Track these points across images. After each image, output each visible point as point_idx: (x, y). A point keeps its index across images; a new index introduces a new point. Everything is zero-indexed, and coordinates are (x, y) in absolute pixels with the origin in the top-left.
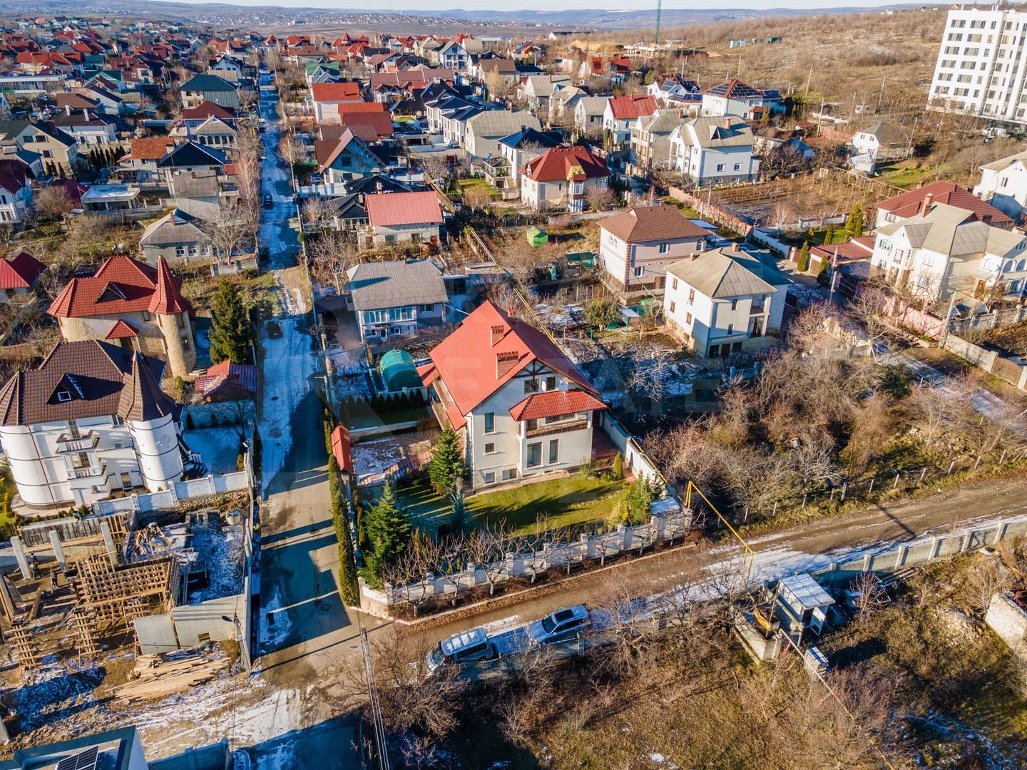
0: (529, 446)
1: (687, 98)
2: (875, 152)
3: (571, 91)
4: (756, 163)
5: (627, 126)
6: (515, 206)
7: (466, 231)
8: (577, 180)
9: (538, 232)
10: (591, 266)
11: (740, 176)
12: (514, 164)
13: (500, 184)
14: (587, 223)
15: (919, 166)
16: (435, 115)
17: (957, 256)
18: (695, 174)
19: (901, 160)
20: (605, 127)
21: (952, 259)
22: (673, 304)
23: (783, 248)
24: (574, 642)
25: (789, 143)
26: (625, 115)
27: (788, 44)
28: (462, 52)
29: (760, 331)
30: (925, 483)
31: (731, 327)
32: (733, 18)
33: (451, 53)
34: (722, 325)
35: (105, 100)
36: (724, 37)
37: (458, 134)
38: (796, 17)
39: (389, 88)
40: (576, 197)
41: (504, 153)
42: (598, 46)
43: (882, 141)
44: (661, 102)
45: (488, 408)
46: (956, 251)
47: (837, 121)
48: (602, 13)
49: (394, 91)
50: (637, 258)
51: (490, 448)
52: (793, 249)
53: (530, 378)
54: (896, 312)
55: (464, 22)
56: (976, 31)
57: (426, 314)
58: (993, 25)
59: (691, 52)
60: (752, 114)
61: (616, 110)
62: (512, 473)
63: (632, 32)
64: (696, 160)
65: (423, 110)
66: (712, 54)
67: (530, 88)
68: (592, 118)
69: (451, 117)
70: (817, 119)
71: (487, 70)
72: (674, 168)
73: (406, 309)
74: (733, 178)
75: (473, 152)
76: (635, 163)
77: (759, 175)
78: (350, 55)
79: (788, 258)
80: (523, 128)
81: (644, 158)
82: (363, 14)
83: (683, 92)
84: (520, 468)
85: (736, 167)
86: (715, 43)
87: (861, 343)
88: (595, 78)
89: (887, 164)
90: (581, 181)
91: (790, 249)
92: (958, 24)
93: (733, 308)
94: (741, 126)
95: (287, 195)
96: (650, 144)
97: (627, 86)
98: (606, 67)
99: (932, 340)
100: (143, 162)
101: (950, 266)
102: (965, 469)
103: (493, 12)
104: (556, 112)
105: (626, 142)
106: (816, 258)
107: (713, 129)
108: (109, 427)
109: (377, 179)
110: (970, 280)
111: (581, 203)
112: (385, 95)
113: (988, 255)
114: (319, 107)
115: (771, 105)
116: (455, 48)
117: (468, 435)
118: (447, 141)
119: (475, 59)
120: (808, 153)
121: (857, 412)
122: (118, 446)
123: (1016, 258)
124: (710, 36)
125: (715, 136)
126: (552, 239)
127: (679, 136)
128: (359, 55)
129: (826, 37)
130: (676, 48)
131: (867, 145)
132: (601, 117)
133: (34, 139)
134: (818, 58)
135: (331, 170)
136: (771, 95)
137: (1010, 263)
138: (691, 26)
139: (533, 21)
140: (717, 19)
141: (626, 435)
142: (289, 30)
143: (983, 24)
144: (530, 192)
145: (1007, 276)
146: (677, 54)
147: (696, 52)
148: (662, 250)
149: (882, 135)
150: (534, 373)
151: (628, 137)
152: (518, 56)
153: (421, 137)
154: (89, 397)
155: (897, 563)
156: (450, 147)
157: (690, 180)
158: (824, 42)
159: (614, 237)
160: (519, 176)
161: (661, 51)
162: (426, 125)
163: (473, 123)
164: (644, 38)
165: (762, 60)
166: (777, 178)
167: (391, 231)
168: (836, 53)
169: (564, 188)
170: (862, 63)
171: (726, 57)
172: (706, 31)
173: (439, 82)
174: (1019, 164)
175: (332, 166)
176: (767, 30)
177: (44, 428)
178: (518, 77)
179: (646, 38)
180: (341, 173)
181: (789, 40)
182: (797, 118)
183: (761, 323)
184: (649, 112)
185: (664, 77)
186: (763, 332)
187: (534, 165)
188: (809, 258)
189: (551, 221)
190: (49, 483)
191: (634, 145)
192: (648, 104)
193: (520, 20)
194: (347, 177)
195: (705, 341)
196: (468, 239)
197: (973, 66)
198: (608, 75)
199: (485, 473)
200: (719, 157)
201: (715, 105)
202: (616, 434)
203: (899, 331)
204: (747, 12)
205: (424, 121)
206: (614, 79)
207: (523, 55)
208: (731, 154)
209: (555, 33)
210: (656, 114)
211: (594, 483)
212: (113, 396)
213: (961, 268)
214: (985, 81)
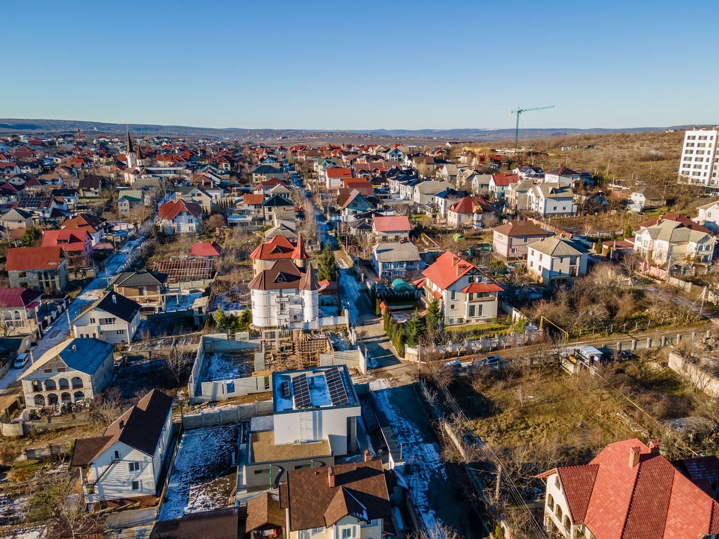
0: (470, 306)
1: (536, 176)
2: (644, 203)
3: (469, 172)
4: (575, 207)
5: (503, 189)
6: (444, 226)
7: (422, 235)
8: (478, 212)
9: (459, 236)
10: (488, 250)
11: (566, 213)
12: (442, 207)
13: (434, 216)
14: (484, 233)
15: (669, 210)
16: (394, 185)
17: (673, 242)
18: (542, 211)
19: (659, 207)
20: (490, 190)
21: (672, 244)
22: (532, 263)
23: (589, 243)
24: (496, 365)
25: (593, 197)
26: (501, 183)
27: (598, 149)
28: (400, 153)
29: (575, 274)
30: (650, 327)
31: (560, 271)
32: (565, 134)
33: (394, 153)
34: (556, 270)
35: (214, 178)
36: (557, 145)
37: (409, 193)
38: (605, 134)
39: (365, 172)
40: (477, 221)
41: (436, 201)
42: (480, 150)
43: (646, 197)
44: (521, 178)
45: (453, 288)
46: (673, 240)
47: (624, 188)
48: (477, 131)
49: (367, 173)
50: (513, 244)
51: (453, 307)
52: (594, 244)
53: (471, 276)
54: (645, 269)
55: (387, 137)
56: (702, 141)
57: (410, 266)
58: (712, 138)
59: (538, 153)
60: (574, 184)
61: (497, 181)
62: (461, 320)
63: (499, 142)
64: (542, 204)
65: (386, 181)
66: (550, 155)
67: (445, 171)
68: (482, 186)
69: (406, 184)
70: (611, 187)
71: (418, 163)
72: (529, 209)
73: (401, 263)
74: (563, 214)
75: (418, 202)
76: (507, 207)
77: (577, 212)
78: (332, 155)
79: (592, 248)
80: (448, 189)
81: (513, 205)
82: (324, 133)
83: (533, 173)
84: (465, 318)
85: (564, 208)
86: (552, 148)
87: (626, 279)
88: (481, 166)
89: (650, 209)
90: (480, 213)
91: (592, 244)
92: (691, 138)
93: (561, 262)
94: (566, 187)
95: (323, 221)
96: (516, 198)
97: (500, 170)
98: (488, 160)
99: (662, 280)
100: (248, 205)
101: (671, 248)
102: (670, 324)
103: (404, 131)
104: (461, 183)
105: (502, 198)
106: (605, 247)
107: (550, 189)
108: (294, 294)
109: (372, 212)
110: (682, 254)
111: (480, 224)
112: (362, 175)
113: (691, 243)
114: (330, 180)
115: (585, 180)
116: (396, 151)
117: (443, 302)
118: (402, 197)
119: (410, 157)
120: (604, 203)
121: (620, 302)
122: (296, 303)
123: (704, 244)
124: (549, 144)
125: (552, 192)
126: (467, 239)
127: (532, 192)
128: (338, 155)
129: (623, 146)
130: (528, 151)
131: (638, 200)
132: (488, 185)
133: (196, 195)
134: (616, 157)
135: (346, 209)
136: (584, 175)
137: (702, 246)
138: (537, 139)
139: (431, 136)
140: (554, 135)
141: (512, 307)
142: (278, 142)
143: (706, 138)
144: (453, 219)
145: (700, 253)
146: (529, 154)
147: (541, 153)
148: (526, 241)
149: (646, 194)
150: (473, 274)
151: (503, 195)
152: (432, 155)
153: (388, 195)
154: (288, 281)
155: (632, 348)
156: (405, 200)
157: (539, 215)
158: (621, 148)
159: (501, 234)
160: (445, 211)
161: (519, 153)
162: (389, 189)
163: (419, 187)
164: (507, 145)
165: (581, 157)
166: (587, 214)
167: (385, 234)
168: (627, 154)
169: (471, 217)
170: (642, 159)
171: (559, 156)
172: (546, 141)
173: (395, 168)
174: (716, 205)
175: (347, 207)
176: (585, 141)
177: (271, 292)
178: (435, 166)
179: (508, 145)
180: (351, 210)
181: (599, 147)
182: (600, 187)
183: (576, 270)
184: (515, 181)
185: (522, 166)
186: (577, 275)
187: (455, 206)
188: (602, 247)
189: (465, 232)
190: (268, 317)
191: (507, 198)
192: (515, 179)
193: (422, 135)
194: (355, 212)
195: (548, 277)
196: (423, 239)
197: (702, 160)
198: (489, 164)
199: (450, 318)
200: (555, 203)
201: (552, 179)
202: (508, 308)
203: (647, 277)
204: (575, 130)
205: (388, 188)
206: (492, 167)
207: (436, 155)
208: (561, 202)
209: (450, 143)
210: (519, 182)
211: (497, 326)
212: (297, 281)
213: (677, 249)
214: (709, 168)
